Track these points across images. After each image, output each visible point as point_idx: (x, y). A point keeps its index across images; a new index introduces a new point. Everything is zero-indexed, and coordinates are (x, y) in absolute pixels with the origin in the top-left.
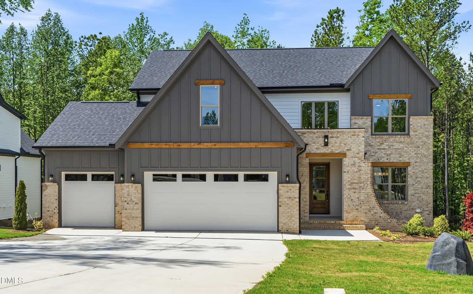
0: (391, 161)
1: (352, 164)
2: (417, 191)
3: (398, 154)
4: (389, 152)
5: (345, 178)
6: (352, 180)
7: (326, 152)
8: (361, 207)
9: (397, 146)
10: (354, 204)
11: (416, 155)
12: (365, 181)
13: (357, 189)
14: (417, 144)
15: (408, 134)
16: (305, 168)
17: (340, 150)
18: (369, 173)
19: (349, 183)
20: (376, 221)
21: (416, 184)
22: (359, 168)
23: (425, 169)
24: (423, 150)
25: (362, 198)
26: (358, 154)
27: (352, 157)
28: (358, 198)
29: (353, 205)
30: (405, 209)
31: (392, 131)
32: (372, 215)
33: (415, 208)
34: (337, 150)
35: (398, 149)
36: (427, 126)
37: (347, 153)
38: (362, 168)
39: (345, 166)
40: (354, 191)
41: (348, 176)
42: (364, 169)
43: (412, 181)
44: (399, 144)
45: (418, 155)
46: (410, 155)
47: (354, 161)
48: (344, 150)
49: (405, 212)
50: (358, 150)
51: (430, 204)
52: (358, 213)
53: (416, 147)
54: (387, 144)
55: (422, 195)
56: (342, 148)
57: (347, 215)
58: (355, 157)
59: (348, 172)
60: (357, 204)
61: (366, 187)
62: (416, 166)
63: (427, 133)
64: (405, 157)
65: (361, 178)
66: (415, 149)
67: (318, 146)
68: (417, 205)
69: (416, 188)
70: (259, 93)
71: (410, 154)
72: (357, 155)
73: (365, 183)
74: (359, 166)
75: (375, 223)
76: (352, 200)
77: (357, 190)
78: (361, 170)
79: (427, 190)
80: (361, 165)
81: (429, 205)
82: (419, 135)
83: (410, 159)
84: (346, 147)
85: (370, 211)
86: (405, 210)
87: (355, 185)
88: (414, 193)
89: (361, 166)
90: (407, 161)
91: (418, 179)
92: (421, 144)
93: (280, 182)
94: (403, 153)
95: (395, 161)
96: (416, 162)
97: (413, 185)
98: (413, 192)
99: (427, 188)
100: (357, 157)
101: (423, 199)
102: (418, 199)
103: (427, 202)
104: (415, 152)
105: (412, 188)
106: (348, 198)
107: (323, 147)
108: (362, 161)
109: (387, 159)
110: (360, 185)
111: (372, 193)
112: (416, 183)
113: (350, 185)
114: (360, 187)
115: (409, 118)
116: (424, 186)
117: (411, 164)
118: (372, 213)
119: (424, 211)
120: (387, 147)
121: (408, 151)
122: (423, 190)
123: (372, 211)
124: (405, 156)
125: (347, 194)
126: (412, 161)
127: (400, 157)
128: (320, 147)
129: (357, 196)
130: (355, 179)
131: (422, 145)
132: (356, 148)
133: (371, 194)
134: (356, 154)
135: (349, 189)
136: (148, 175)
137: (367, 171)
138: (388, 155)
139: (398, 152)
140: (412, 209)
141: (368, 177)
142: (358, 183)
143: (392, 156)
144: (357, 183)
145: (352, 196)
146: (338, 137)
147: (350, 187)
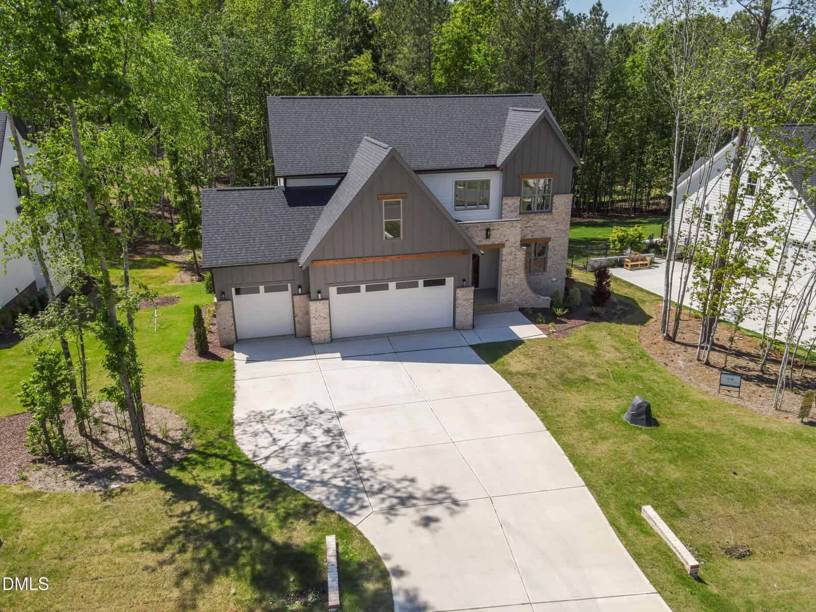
0: (535, 237)
1: (509, 253)
2: (554, 263)
3: (542, 230)
4: (534, 230)
6: (508, 267)
7: (489, 244)
8: (515, 290)
9: (541, 223)
10: (510, 288)
11: (556, 231)
12: (519, 267)
13: (512, 274)
14: (558, 220)
15: (551, 212)
17: (499, 240)
19: (506, 270)
20: (526, 300)
22: (515, 256)
23: (562, 243)
24: (562, 226)
25: (516, 282)
26: (515, 243)
27: (510, 247)
28: (513, 282)
31: (538, 209)
32: (523, 296)
33: (551, 277)
34: (497, 241)
35: (542, 226)
37: (506, 244)
38: (517, 256)
40: (510, 276)
41: (506, 264)
42: (519, 257)
43: (551, 254)
44: (542, 221)
45: (558, 231)
46: (551, 231)
47: (511, 251)
48: (503, 241)
49: (543, 282)
50: (515, 239)
52: (512, 295)
53: (556, 224)
54: (533, 222)
55: (557, 265)
56: (500, 238)
57: (503, 297)
58: (512, 247)
59: (505, 261)
60: (512, 288)
61: (520, 272)
62: (555, 240)
63: (566, 210)
64: (547, 233)
65: (517, 263)
68: (553, 275)
69: (553, 260)
70: (413, 175)
72: (514, 245)
73: (519, 269)
76: (507, 285)
78: (517, 258)
81: (563, 274)
82: (560, 212)
83: (551, 234)
84: (506, 237)
86: (543, 280)
87: (510, 271)
88: (552, 265)
89: (517, 254)
90: (549, 236)
91: (556, 252)
92: (561, 220)
93: (456, 287)
94: (545, 230)
95: (538, 237)
96: (555, 237)
98: (551, 263)
104: (556, 228)
107: (485, 239)
109: (532, 236)
112: (554, 256)
113: (507, 272)
114: (515, 273)
115: (553, 196)
116: (560, 258)
117: (551, 239)
118: (524, 294)
120: (533, 225)
121: (550, 227)
123: (523, 292)
127: (543, 233)
128: (482, 239)
130: (511, 266)
131: (561, 222)
132: (513, 238)
134: (513, 243)
135: (506, 275)
136: (333, 290)
138: (533, 232)
140: (549, 278)
143: (536, 232)
146: (498, 229)
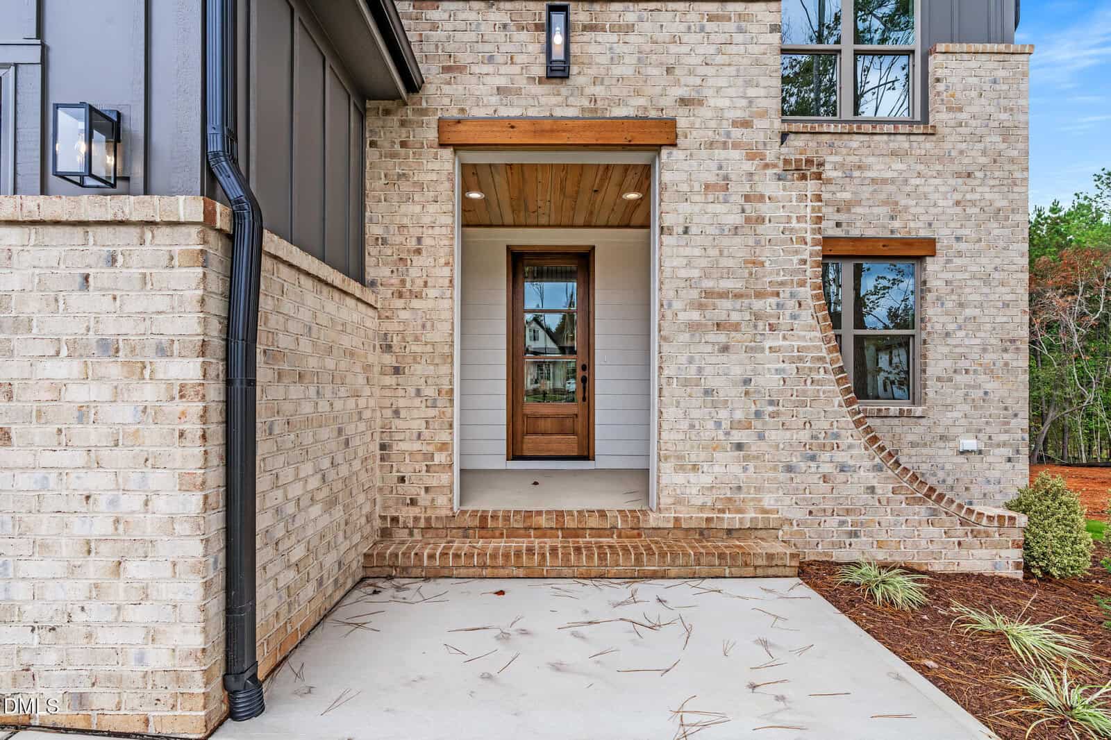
0: (855, 233)
1: (707, 186)
2: (963, 364)
3: (885, 203)
4: (847, 196)
5: (667, 264)
6: (706, 275)
7: (558, 112)
8: (761, 437)
9: (879, 168)
10: (723, 414)
11: (958, 210)
12: (782, 284)
13: (736, 327)
14: (966, 161)
15: (924, 122)
16: (432, 208)
17: (642, 101)
18: (809, 237)
19: (694, 294)
20: (848, 512)
21: (961, 334)
22: (748, 207)
23: (996, 269)
24: (987, 189)
25: (768, 381)
26: (746, 124)
27: (711, 145)
28: (747, 382)
29: (718, 424)
30: (910, 438)
32: (825, 478)
33: (953, 431)
34: (620, 102)
35: (884, 181)
36: (1005, 87)
37: (682, 123)
38: (765, 209)
39: (666, 196)
40: (722, 338)
41: (688, 251)
42: (781, 213)
43: (943, 319)
44: (887, 159)
45: (969, 211)
46: (933, 210)
47: (720, 168)
48: (663, 102)
49: (913, 451)
50: (744, 102)
51: (1016, 415)
52: (745, 469)
53: (958, 175)
54: (837, 159)
55: (982, 378)
56: (648, 90)
57: (680, 478)
58: (725, 146)
59: (686, 231)
60: (738, 415)
61: (794, 317)
62: (960, 254)
63: (1004, 116)
64: (916, 218)
65: (762, 264)
66: (952, 182)
67: (511, 77)
68: (963, 421)
69: (958, 350)
71: (935, 205)
72: (737, 133)
73: (785, 292)
74: (747, 198)
75: (842, 523)
76: (707, 392)
77: (738, 336)
78: (761, 220)
79: (1005, 356)
80: (760, 189)
81: (1014, 422)
82: (973, 123)
83: (936, 224)
84: (677, 83)
85: (813, 458)
86: (913, 445)
87: (726, 304)
88: (950, 371)
89: (761, 198)
90: (923, 233)
91: (969, 312)
92: (983, 160)
94: (903, 202)
95: (870, 233)
96: (958, 239)
97: (948, 334)
98: (948, 363)
99: (1006, 350)
100: (736, 146)
101: (986, 393)
102: (967, 395)
103: (1006, 409)
104: (957, 196)
105: (946, 350)
106: (686, 383)
107: (541, 81)
108: (766, 166)
109: (838, 225)
110: (758, 304)
111: (824, 353)
112: (960, 328)
113: (701, 307)
114: (757, 317)
115: (926, 56)
116: (993, 341)
117: (938, 246)
118: (827, 468)
119: (991, 446)
120: (840, 174)
121: (926, 189)
122: (989, 357)
123: (825, 456)
124: (913, 210)
125: (683, 359)
126: (943, 234)
127: (892, 218)
128: (521, 82)
129: (737, 371)
130: (729, 273)
131: (983, 168)
132: (732, 92)
133: (822, 359)
134: (735, 124)
135: (693, 327)
137: (794, 224)
138: (842, 206)
139: (883, 196)
140: (942, 438)
141: (805, 262)
142: (748, 296)
143: (858, 210)
144: (738, 296)
145: (708, 370)
147: (695, 316)
